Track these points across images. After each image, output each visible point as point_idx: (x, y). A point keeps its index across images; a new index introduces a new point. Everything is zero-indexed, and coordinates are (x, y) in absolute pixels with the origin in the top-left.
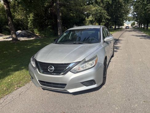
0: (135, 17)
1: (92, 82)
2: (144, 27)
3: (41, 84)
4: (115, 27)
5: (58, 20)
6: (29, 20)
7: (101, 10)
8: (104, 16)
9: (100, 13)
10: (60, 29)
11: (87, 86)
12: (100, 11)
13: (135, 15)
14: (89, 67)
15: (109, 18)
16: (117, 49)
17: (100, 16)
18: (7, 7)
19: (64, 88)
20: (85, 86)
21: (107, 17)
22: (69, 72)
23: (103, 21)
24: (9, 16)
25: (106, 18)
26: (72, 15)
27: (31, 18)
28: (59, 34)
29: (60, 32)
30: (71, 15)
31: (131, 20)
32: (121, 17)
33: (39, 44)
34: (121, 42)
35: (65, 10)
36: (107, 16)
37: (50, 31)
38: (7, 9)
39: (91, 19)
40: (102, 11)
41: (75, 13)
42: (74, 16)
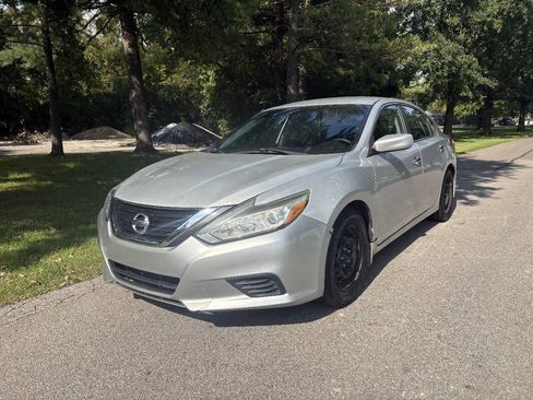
1: (269, 284)
3: (115, 273)
4: (522, 121)
6: (205, 91)
7: (455, 55)
8: (469, 78)
9: (452, 63)
11: (252, 295)
12: (449, 58)
14: (266, 229)
15: (492, 84)
16: (481, 195)
17: (449, 77)
18: (131, 46)
19: (172, 291)
20: (245, 296)
21: (483, 80)
22: (191, 238)
23: (463, 94)
24: (133, 74)
25: (479, 86)
26: (342, 71)
27: (211, 84)
30: (336, 73)
34: (519, 173)
35: (317, 55)
36: (484, 75)
38: (130, 50)
39: (422, 90)
40: (459, 58)
41: (353, 65)
42: (350, 77)
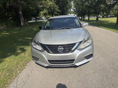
0: (75, 11)
2: (81, 18)
3: (50, 63)
5: (20, 12)
7: (54, 5)
8: (56, 10)
10: (22, 20)
13: (75, 9)
17: (53, 9)
25: (58, 11)
28: (22, 24)
29: (23, 23)
30: (30, 8)
31: (72, 13)
32: (66, 11)
33: (7, 34)
36: (58, 9)
37: (12, 22)
42: (33, 9)
